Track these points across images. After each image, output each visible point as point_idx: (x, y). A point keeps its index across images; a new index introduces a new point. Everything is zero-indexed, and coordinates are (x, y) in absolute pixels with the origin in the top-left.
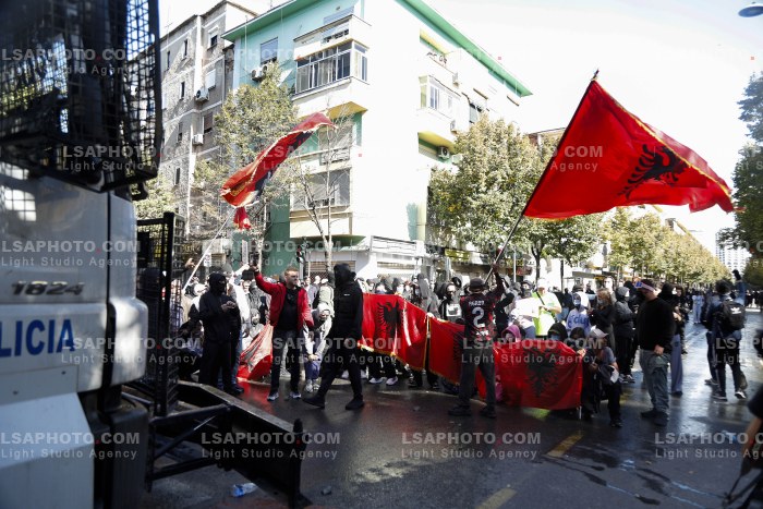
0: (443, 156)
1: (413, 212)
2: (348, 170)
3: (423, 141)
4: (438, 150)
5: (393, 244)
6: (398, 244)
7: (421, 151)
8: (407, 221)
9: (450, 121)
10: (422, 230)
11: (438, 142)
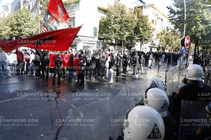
0: (106, 13)
1: (95, 29)
2: (74, 18)
3: (99, 9)
4: (105, 11)
5: (87, 38)
6: (89, 38)
7: (98, 11)
8: (93, 31)
9: (108, 3)
10: (97, 34)
11: (105, 9)
